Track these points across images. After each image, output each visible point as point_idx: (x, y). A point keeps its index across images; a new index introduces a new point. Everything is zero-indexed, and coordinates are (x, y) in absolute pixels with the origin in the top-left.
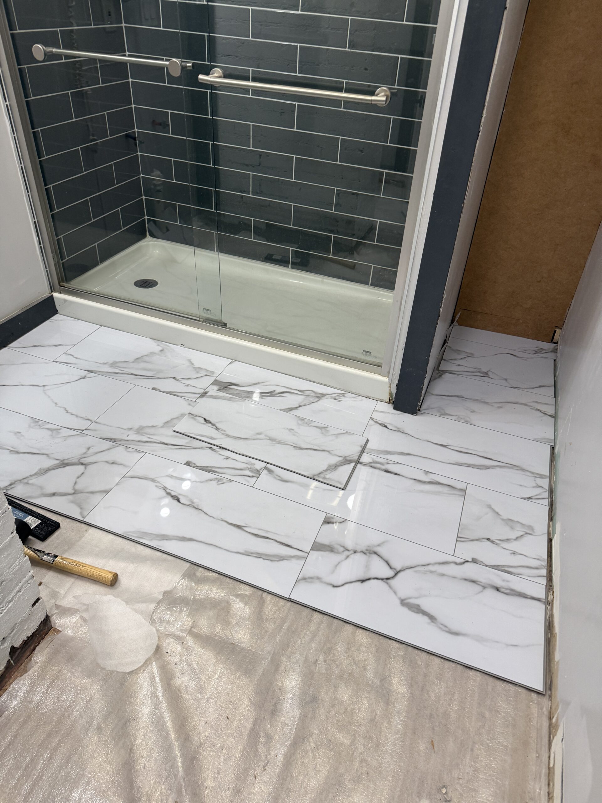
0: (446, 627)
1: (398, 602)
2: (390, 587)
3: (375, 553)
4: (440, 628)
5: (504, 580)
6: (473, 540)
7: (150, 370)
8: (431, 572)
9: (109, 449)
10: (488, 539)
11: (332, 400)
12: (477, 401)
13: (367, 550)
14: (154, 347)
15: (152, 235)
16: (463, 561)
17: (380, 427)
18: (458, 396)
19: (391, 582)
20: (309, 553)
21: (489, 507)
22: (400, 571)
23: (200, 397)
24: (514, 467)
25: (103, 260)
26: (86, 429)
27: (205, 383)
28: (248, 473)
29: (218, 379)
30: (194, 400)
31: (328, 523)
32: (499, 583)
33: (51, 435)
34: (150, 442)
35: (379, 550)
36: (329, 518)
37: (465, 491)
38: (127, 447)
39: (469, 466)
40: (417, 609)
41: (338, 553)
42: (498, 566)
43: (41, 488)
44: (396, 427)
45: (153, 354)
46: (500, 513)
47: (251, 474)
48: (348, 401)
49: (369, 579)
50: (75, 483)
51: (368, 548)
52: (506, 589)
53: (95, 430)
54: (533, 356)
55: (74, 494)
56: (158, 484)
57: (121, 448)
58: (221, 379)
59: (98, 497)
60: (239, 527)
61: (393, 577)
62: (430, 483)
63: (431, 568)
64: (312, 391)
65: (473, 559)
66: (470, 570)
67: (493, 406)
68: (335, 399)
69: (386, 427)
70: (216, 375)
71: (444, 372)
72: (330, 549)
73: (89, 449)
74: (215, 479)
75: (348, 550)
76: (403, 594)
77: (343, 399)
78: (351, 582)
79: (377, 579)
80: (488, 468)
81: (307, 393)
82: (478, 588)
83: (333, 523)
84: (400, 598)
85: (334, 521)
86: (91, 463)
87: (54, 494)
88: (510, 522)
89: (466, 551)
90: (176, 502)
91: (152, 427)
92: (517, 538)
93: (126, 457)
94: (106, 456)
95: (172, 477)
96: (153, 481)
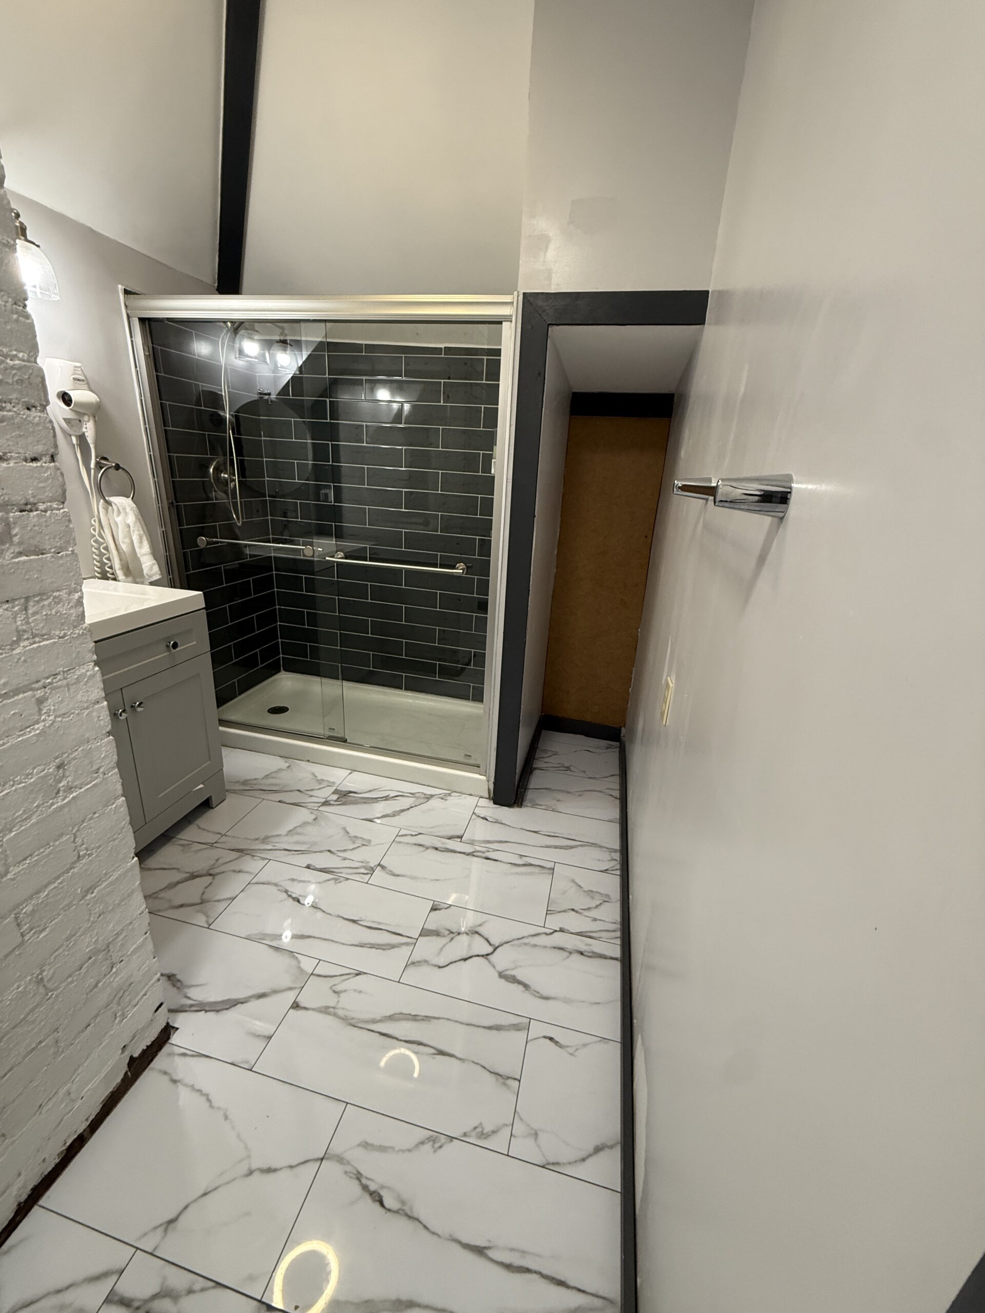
0: (538, 992)
1: (497, 975)
2: (489, 962)
3: (477, 933)
4: (534, 995)
6: (560, 912)
7: (277, 785)
8: (526, 944)
9: (236, 859)
10: (573, 910)
11: (440, 799)
12: (562, 791)
13: (469, 931)
14: (281, 763)
15: (286, 670)
16: (552, 931)
17: (482, 820)
18: (546, 789)
19: (489, 957)
20: (417, 939)
21: (573, 881)
22: (498, 947)
23: (321, 806)
24: (591, 844)
25: (241, 693)
26: (216, 843)
27: (327, 793)
28: (363, 871)
29: (338, 788)
30: (316, 808)
31: (435, 910)
32: (583, 948)
33: (182, 851)
34: (275, 850)
35: (480, 929)
36: (436, 905)
37: (553, 869)
38: (254, 856)
39: (556, 847)
40: (513, 980)
41: (444, 936)
42: (581, 932)
43: (170, 901)
44: (495, 819)
45: (280, 770)
46: (582, 886)
47: (365, 872)
48: (454, 800)
49: (471, 957)
50: (203, 894)
51: (470, 929)
52: (589, 952)
53: (225, 843)
54: (604, 751)
55: (201, 903)
56: (280, 888)
57: (248, 857)
58: (340, 788)
59: (224, 904)
60: (354, 921)
61: (492, 953)
62: (524, 865)
63: (525, 940)
64: (422, 793)
65: (560, 928)
66: (559, 939)
67: (574, 795)
68: (442, 799)
69: (487, 820)
70: (337, 785)
71: (536, 769)
72: (436, 933)
73: (217, 860)
74: (333, 879)
75: (452, 933)
76: (500, 968)
77: (449, 798)
78: (455, 962)
79: (478, 956)
80: (571, 847)
81: (417, 795)
82: (566, 954)
83: (440, 909)
84: (498, 972)
85: (440, 907)
86: (218, 874)
87: (182, 906)
88: (590, 894)
89: (554, 922)
90: (296, 903)
91: (277, 835)
92: (597, 907)
93: (252, 865)
94: (232, 866)
95: (293, 880)
96: (276, 885)
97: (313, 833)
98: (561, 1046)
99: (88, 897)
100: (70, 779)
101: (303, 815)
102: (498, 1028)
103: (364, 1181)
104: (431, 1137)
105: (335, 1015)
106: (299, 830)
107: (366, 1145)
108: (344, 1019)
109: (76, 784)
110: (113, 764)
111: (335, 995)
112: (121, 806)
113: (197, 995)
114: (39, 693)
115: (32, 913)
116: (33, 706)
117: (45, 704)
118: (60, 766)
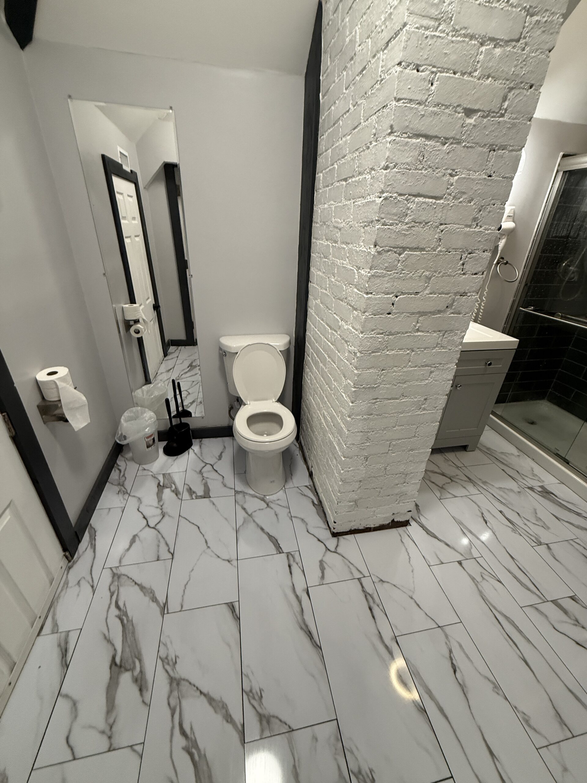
7: (506, 460)
9: (466, 481)
14: (516, 452)
15: (548, 400)
20: (548, 601)
23: (527, 488)
26: (460, 467)
28: (534, 539)
29: (544, 486)
30: (523, 487)
31: (574, 600)
34: (487, 491)
36: (576, 598)
38: (475, 486)
41: (570, 618)
43: (430, 477)
45: (512, 454)
47: (536, 541)
49: (583, 646)
50: (444, 485)
53: (464, 470)
55: (441, 488)
56: (480, 510)
57: (471, 484)
58: (546, 487)
59: (450, 496)
60: (512, 557)
70: (544, 483)
72: (564, 611)
73: (457, 475)
74: (512, 528)
75: (578, 622)
78: (569, 637)
83: (577, 603)
85: (578, 601)
86: (455, 482)
87: (433, 483)
90: (484, 523)
91: (492, 485)
93: (472, 489)
94: (462, 483)
95: (489, 512)
96: (479, 507)
97: (512, 498)
99: (410, 452)
100: (426, 406)
101: (512, 485)
103: (452, 655)
104: (495, 684)
105: (476, 585)
106: (506, 491)
107: (461, 646)
108: (480, 592)
109: (427, 409)
110: (442, 408)
111: (482, 578)
112: (437, 426)
113: (423, 520)
114: (433, 369)
115: (394, 445)
116: (429, 373)
117: (432, 374)
118: (425, 399)
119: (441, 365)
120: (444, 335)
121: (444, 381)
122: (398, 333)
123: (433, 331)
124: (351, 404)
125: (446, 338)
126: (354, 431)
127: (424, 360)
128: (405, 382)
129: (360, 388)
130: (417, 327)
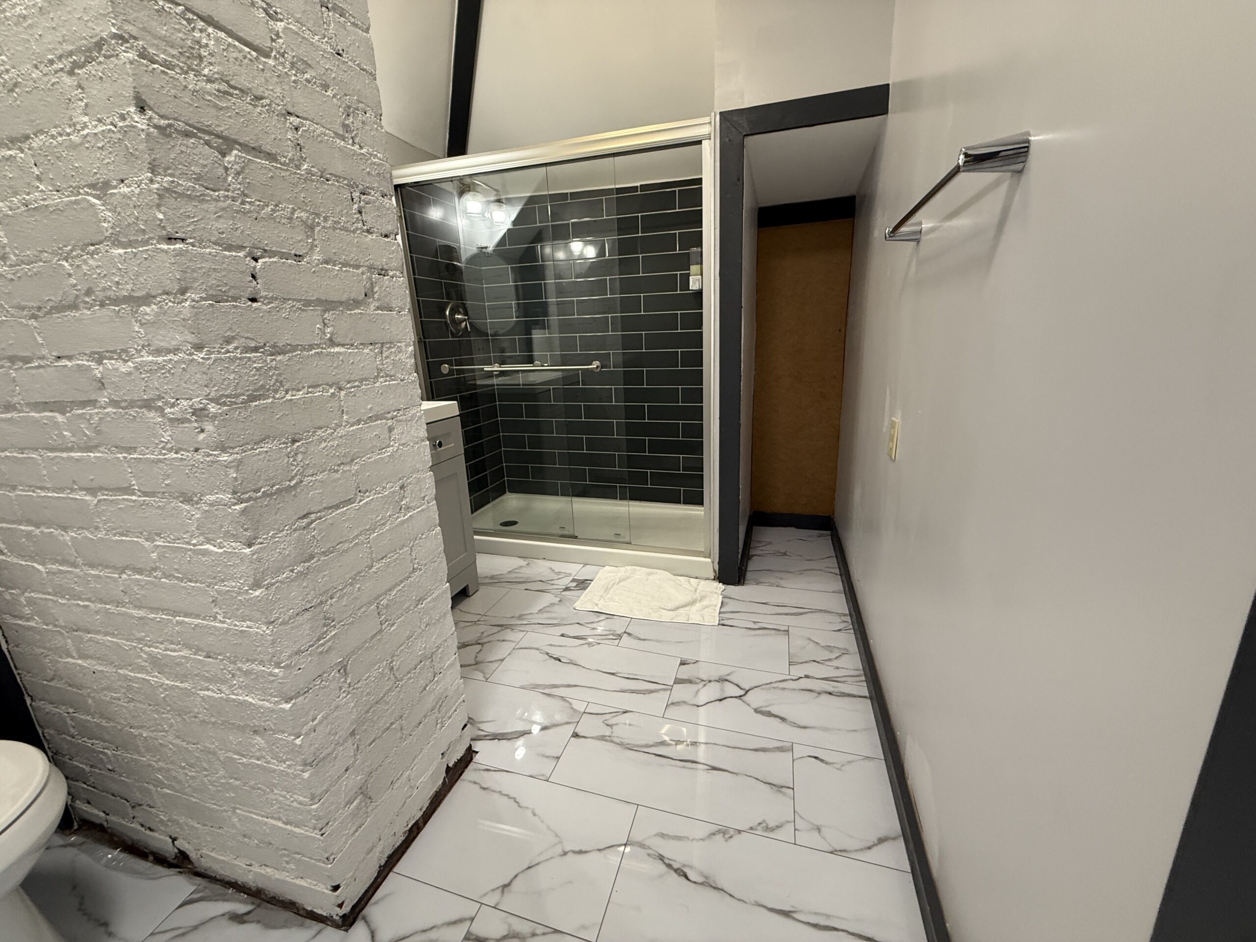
0: (796, 724)
1: (753, 711)
2: (743, 701)
3: (726, 680)
4: (791, 725)
5: (833, 687)
6: (802, 663)
7: (520, 578)
8: (774, 688)
9: (499, 632)
10: (814, 661)
12: (782, 571)
13: (719, 679)
14: (522, 562)
15: (509, 492)
16: (797, 678)
18: (767, 570)
19: (744, 698)
20: (673, 686)
21: (810, 639)
22: (749, 690)
23: (564, 591)
24: (821, 611)
25: (476, 510)
26: (478, 621)
27: (566, 582)
28: (612, 637)
29: (575, 578)
30: (559, 593)
31: (684, 664)
32: (831, 689)
34: (531, 624)
35: (728, 678)
36: (684, 661)
37: (788, 631)
38: (513, 629)
39: (787, 614)
40: (770, 714)
41: (696, 683)
42: (825, 678)
45: (521, 567)
46: (819, 643)
47: (614, 638)
49: (725, 698)
50: (476, 657)
52: (837, 692)
53: (484, 621)
54: (816, 539)
55: (476, 664)
56: (540, 651)
57: (509, 630)
59: (496, 665)
60: (612, 674)
61: (744, 695)
62: (759, 629)
63: (773, 685)
65: (805, 675)
66: (805, 683)
67: (795, 573)
70: (573, 575)
71: (753, 556)
72: (689, 681)
73: (482, 633)
74: (585, 644)
75: (704, 681)
76: (754, 705)
78: (712, 701)
79: (732, 697)
80: (802, 614)
82: (814, 694)
83: (688, 664)
84: (753, 708)
85: (689, 662)
86: (486, 643)
88: (828, 648)
89: (797, 671)
90: (558, 662)
91: (530, 614)
92: (837, 658)
93: (514, 636)
94: (497, 637)
95: (551, 645)
96: (537, 649)
97: (560, 611)
98: (827, 763)
99: (419, 606)
100: (407, 499)
101: (547, 599)
102: (764, 750)
103: (666, 861)
104: (720, 830)
105: (612, 741)
106: (548, 609)
107: (663, 835)
108: (621, 744)
109: (411, 505)
110: (433, 496)
111: (609, 727)
113: (489, 728)
115: (387, 607)
116: (386, 432)
117: (393, 433)
118: (402, 487)
119: (401, 412)
120: (381, 353)
121: (417, 443)
122: (294, 348)
123: (361, 344)
124: (247, 551)
125: (387, 357)
126: (287, 619)
127: (369, 406)
128: (352, 460)
129: (257, 498)
130: (329, 335)
